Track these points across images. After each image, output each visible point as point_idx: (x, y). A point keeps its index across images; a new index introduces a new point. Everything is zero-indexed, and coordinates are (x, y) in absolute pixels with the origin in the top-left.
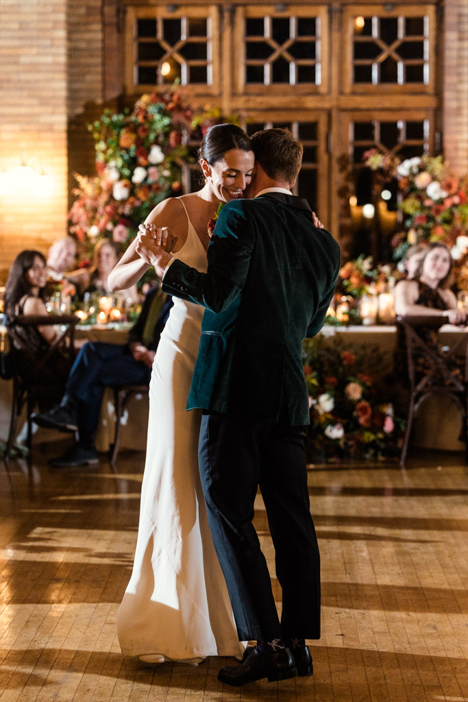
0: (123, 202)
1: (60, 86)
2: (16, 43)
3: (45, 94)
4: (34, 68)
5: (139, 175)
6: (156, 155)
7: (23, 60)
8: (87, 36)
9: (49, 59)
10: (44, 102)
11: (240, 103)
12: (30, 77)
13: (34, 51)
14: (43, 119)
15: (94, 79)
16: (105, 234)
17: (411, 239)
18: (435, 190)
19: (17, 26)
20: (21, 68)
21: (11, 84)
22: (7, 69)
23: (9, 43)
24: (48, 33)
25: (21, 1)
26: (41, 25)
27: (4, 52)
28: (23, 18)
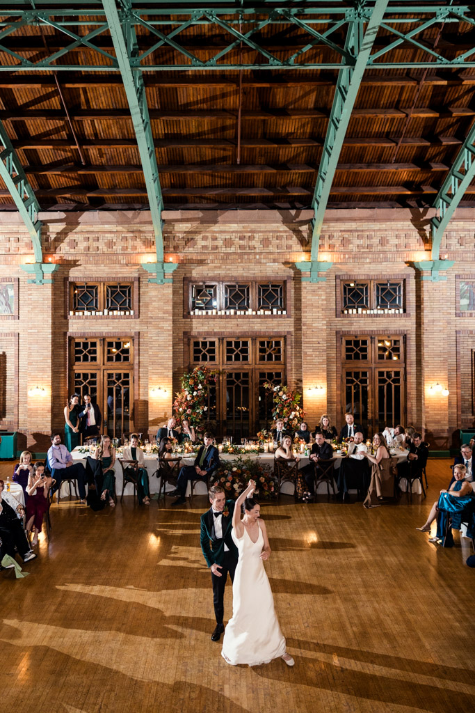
0: (190, 401)
1: (170, 364)
2: (157, 351)
3: (166, 366)
4: (163, 358)
5: (195, 393)
6: (200, 386)
7: (159, 356)
8: (179, 347)
9: (167, 356)
10: (165, 368)
11: (225, 367)
12: (161, 361)
13: (163, 353)
14: (165, 374)
15: (181, 360)
16: (185, 411)
17: (278, 411)
18: (284, 397)
19: (157, 346)
20: (159, 358)
21: (156, 363)
22: (154, 358)
23: (155, 351)
24: (167, 348)
25: (159, 338)
26: (165, 345)
27: (154, 353)
28: (159, 343)
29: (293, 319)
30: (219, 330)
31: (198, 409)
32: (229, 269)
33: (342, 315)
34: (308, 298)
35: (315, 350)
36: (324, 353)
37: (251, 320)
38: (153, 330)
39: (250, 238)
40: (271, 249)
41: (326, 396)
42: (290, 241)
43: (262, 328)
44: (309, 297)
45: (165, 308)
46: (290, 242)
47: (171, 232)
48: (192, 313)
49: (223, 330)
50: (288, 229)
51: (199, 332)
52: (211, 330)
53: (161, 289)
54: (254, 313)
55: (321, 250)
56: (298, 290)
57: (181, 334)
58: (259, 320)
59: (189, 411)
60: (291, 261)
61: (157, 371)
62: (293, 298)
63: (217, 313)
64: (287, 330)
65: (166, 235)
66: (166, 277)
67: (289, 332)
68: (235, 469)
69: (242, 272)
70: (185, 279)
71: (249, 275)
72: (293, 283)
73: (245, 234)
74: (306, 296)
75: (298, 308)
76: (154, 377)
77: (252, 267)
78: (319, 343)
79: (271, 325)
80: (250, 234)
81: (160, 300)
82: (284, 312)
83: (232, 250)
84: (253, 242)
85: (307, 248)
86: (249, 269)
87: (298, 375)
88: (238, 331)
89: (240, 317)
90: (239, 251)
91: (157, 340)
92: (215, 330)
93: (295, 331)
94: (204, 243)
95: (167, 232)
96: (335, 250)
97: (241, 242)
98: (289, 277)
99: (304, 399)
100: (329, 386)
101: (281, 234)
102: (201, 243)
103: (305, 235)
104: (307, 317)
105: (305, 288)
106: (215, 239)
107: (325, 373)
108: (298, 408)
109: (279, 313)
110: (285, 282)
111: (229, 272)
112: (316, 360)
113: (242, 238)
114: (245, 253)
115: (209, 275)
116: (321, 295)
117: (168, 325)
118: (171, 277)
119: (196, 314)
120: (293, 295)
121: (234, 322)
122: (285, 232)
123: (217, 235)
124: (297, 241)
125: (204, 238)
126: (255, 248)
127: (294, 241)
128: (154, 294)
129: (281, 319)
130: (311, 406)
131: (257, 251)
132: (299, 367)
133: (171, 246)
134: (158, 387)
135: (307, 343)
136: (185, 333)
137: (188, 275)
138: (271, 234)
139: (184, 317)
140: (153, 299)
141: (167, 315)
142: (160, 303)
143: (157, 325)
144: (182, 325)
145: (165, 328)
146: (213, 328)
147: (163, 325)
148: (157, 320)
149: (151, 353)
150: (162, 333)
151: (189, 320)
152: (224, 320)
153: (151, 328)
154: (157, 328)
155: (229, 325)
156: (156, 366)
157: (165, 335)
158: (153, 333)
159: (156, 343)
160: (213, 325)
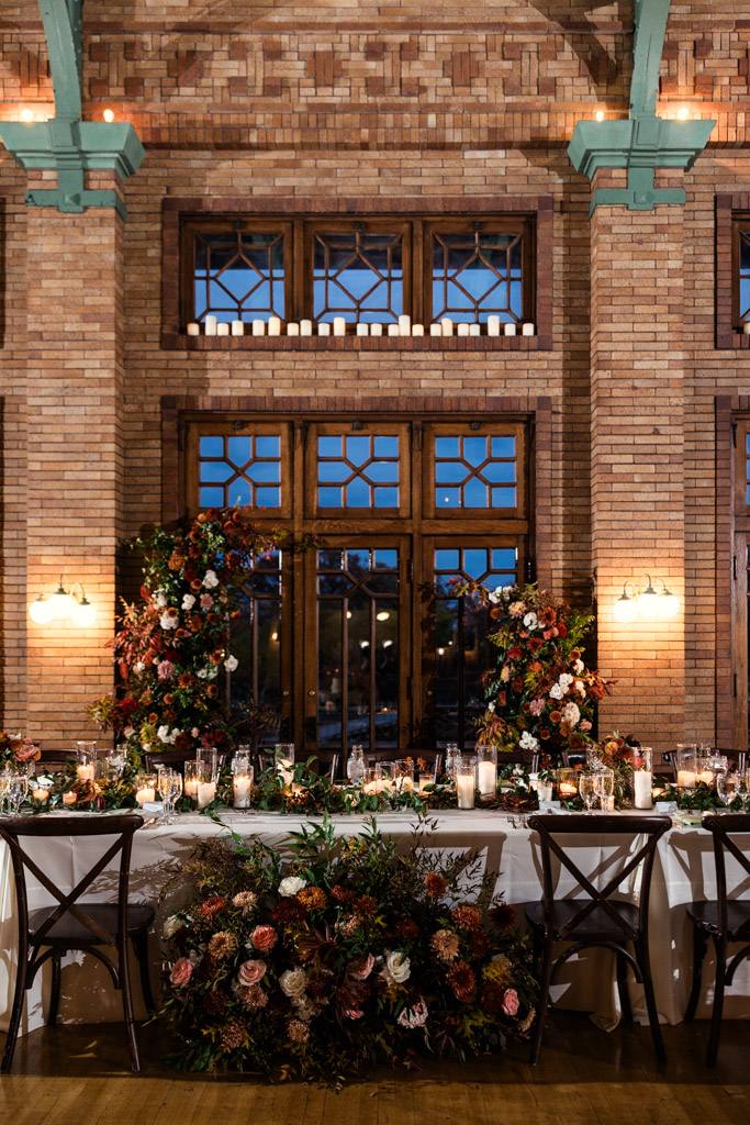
0: (171, 632)
1: (108, 505)
2: (60, 457)
3: (92, 513)
4: (80, 485)
5: (188, 602)
6: (211, 579)
7: (68, 476)
8: (144, 453)
9: (98, 476)
10: (90, 522)
11: (313, 528)
12: (75, 494)
13: (81, 466)
14: (89, 542)
15: (151, 500)
16: (152, 669)
17: (505, 674)
18: (529, 619)
19: (60, 439)
20: (65, 485)
21: (54, 504)
22: (49, 485)
23: (52, 457)
24: (96, 447)
25: (66, 411)
26: (89, 438)
27: (46, 467)
28: (68, 429)
29: (558, 355)
30: (292, 393)
31: (202, 664)
32: (329, 172)
33: (737, 338)
34: (616, 265)
35: (641, 456)
36: (675, 468)
37: (407, 356)
38: (45, 382)
39: (409, 52)
40: (480, 90)
41: (682, 627)
42: (552, 64)
43: (449, 384)
44: (622, 261)
45: (88, 301)
46: (552, 69)
47: (115, 27)
48: (193, 329)
49: (305, 393)
50: (542, 19)
51: (216, 399)
52: (262, 393)
53: (71, 231)
54: (418, 330)
55: (664, 96)
56: (578, 249)
57: (154, 407)
58: (437, 356)
59: (164, 668)
60: (553, 135)
61: (59, 532)
62: (558, 277)
63: (284, 331)
64: (539, 393)
65: (96, 39)
66: (94, 185)
67: (544, 402)
68: (291, 886)
69: (374, 181)
70: (167, 204)
71: (399, 193)
72: (558, 223)
73: (388, 38)
74: (612, 260)
75: (579, 316)
76: (49, 556)
77: (411, 164)
78: (656, 433)
79: (480, 375)
80: (404, 38)
81: (71, 268)
82: (528, 329)
83: (338, 94)
84: (416, 65)
85: (616, 90)
86: (400, 172)
87: (578, 555)
88: (358, 395)
89: (369, 344)
90: (364, 99)
91: (59, 420)
92: (278, 393)
93: (566, 396)
94: (235, 69)
95: (99, 28)
96: (717, 95)
97: (372, 65)
98: (547, 202)
99: (600, 636)
100: (691, 594)
101: (519, 38)
102: (225, 68)
103: (607, 42)
104: (614, 336)
105: (608, 229)
106: (274, 53)
107: (680, 544)
108: (580, 665)
109: (510, 330)
110: (530, 221)
111: (327, 181)
112: (647, 495)
113: (374, 52)
114: (386, 108)
115: (257, 191)
116: (664, 255)
117: (100, 364)
118: (112, 185)
119: (209, 331)
120: (558, 268)
121: (346, 362)
122: (534, 27)
123: (285, 38)
124: (575, 65)
125: (239, 52)
126: (423, 89)
127: (565, 64)
128: (46, 249)
129: (514, 355)
130: (628, 664)
131: (431, 98)
132: (580, 526)
133: (114, 78)
134: (56, 587)
135: (611, 431)
136: (166, 402)
137: (181, 192)
138: (482, 37)
139: (168, 343)
140: (46, 266)
141: (97, 327)
142: (68, 283)
143: (60, 364)
144: (156, 374)
145: (88, 374)
146: (268, 384)
147: (82, 364)
148: (59, 345)
149: (37, 466)
150: (78, 392)
151: (184, 355)
152: (310, 355)
153: (36, 373)
154: (60, 373)
155: (330, 375)
156: (56, 513)
157: (88, 401)
158: (43, 392)
159: (57, 429)
160: (269, 374)
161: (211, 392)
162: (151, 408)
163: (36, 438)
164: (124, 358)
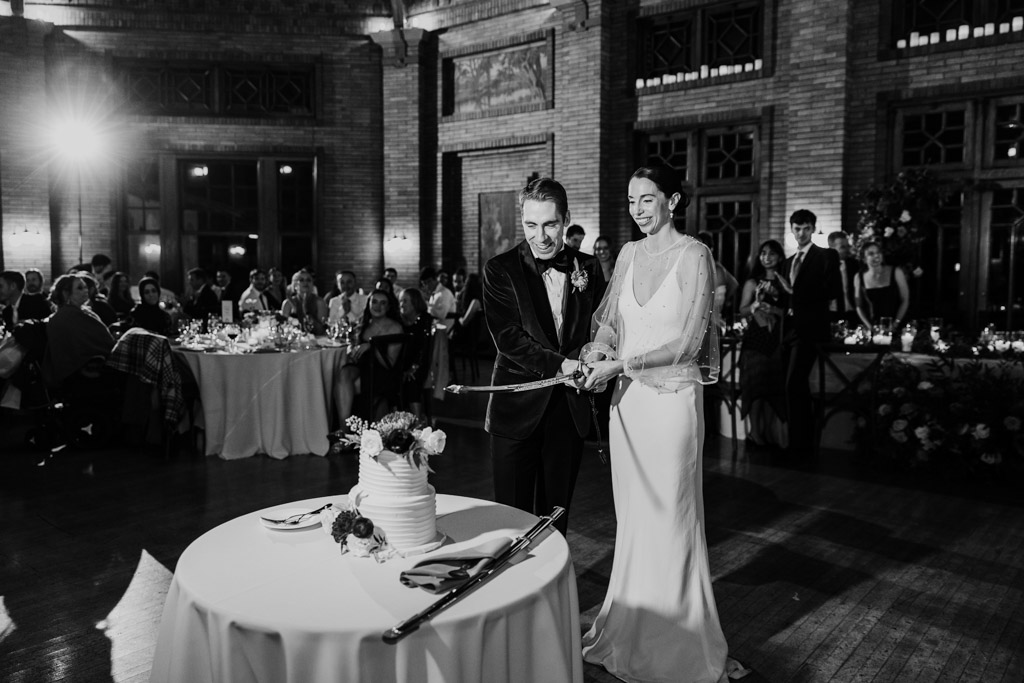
1: (837, 170)
2: (808, 142)
3: (827, 176)
4: (820, 158)
5: (889, 232)
6: (905, 216)
7: (813, 153)
8: (863, 133)
9: (832, 151)
10: (826, 182)
11: (989, 175)
12: (817, 165)
13: (821, 146)
14: (825, 194)
15: (867, 164)
19: (808, 130)
20: (811, 159)
21: (804, 172)
22: (802, 160)
23: (803, 142)
24: (831, 134)
25: (813, 112)
26: (827, 128)
27: (800, 149)
28: (814, 123)
30: (976, 79)
38: (800, 95)
45: (829, 39)
48: (902, 44)
49: (986, 77)
51: (916, 90)
52: (952, 82)
57: (871, 101)
61: (807, 189)
63: (971, 34)
81: (818, 20)
91: (808, 118)
92: (964, 80)
117: (834, 79)
119: (913, 43)
128: (803, 10)
136: (881, 96)
139: (883, 56)
140: (803, 21)
141: (834, 55)
142: (817, 29)
143: (809, 83)
144: (873, 78)
145: (828, 86)
146: (957, 74)
147: (823, 80)
148: (809, 70)
149: (793, 149)
150: (820, 99)
151: (894, 62)
152: (993, 49)
153: (795, 90)
154: (810, 88)
155: (1008, 61)
156: (804, 177)
157: (827, 104)
158: (799, 102)
159: (807, 124)
160: (958, 67)
161: (913, 86)
162: (869, 102)
163: (794, 131)
164: (852, 71)
